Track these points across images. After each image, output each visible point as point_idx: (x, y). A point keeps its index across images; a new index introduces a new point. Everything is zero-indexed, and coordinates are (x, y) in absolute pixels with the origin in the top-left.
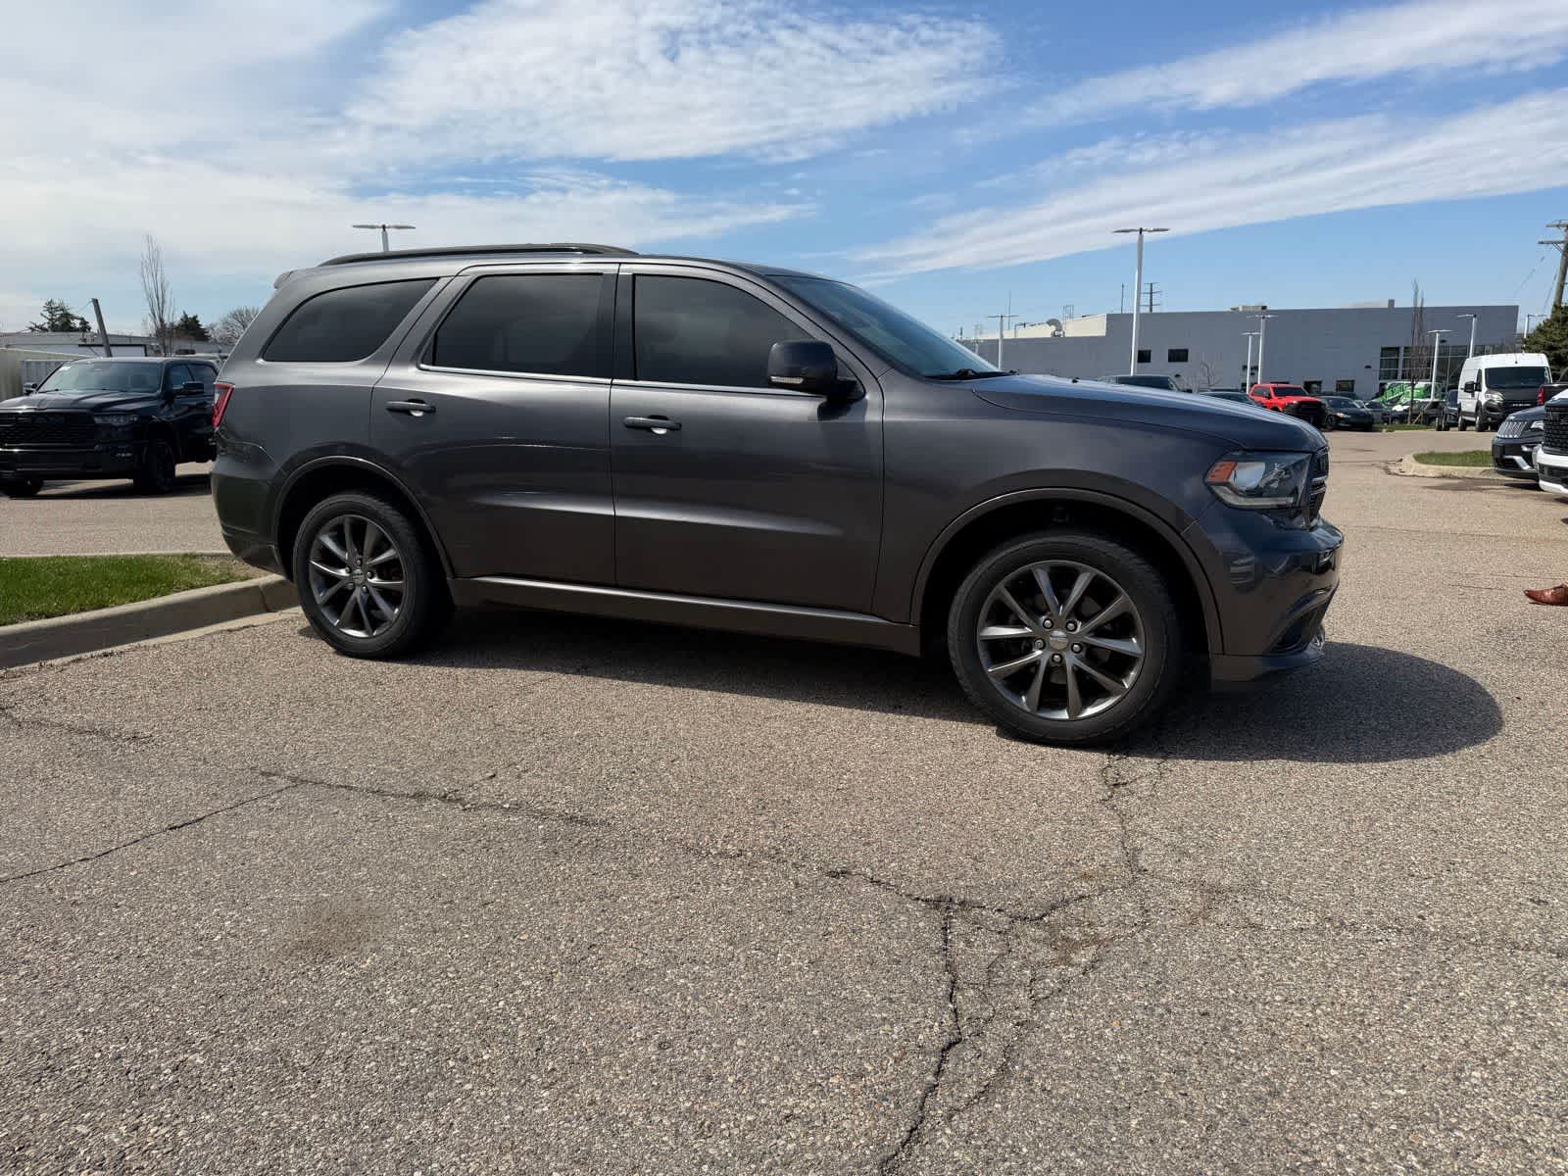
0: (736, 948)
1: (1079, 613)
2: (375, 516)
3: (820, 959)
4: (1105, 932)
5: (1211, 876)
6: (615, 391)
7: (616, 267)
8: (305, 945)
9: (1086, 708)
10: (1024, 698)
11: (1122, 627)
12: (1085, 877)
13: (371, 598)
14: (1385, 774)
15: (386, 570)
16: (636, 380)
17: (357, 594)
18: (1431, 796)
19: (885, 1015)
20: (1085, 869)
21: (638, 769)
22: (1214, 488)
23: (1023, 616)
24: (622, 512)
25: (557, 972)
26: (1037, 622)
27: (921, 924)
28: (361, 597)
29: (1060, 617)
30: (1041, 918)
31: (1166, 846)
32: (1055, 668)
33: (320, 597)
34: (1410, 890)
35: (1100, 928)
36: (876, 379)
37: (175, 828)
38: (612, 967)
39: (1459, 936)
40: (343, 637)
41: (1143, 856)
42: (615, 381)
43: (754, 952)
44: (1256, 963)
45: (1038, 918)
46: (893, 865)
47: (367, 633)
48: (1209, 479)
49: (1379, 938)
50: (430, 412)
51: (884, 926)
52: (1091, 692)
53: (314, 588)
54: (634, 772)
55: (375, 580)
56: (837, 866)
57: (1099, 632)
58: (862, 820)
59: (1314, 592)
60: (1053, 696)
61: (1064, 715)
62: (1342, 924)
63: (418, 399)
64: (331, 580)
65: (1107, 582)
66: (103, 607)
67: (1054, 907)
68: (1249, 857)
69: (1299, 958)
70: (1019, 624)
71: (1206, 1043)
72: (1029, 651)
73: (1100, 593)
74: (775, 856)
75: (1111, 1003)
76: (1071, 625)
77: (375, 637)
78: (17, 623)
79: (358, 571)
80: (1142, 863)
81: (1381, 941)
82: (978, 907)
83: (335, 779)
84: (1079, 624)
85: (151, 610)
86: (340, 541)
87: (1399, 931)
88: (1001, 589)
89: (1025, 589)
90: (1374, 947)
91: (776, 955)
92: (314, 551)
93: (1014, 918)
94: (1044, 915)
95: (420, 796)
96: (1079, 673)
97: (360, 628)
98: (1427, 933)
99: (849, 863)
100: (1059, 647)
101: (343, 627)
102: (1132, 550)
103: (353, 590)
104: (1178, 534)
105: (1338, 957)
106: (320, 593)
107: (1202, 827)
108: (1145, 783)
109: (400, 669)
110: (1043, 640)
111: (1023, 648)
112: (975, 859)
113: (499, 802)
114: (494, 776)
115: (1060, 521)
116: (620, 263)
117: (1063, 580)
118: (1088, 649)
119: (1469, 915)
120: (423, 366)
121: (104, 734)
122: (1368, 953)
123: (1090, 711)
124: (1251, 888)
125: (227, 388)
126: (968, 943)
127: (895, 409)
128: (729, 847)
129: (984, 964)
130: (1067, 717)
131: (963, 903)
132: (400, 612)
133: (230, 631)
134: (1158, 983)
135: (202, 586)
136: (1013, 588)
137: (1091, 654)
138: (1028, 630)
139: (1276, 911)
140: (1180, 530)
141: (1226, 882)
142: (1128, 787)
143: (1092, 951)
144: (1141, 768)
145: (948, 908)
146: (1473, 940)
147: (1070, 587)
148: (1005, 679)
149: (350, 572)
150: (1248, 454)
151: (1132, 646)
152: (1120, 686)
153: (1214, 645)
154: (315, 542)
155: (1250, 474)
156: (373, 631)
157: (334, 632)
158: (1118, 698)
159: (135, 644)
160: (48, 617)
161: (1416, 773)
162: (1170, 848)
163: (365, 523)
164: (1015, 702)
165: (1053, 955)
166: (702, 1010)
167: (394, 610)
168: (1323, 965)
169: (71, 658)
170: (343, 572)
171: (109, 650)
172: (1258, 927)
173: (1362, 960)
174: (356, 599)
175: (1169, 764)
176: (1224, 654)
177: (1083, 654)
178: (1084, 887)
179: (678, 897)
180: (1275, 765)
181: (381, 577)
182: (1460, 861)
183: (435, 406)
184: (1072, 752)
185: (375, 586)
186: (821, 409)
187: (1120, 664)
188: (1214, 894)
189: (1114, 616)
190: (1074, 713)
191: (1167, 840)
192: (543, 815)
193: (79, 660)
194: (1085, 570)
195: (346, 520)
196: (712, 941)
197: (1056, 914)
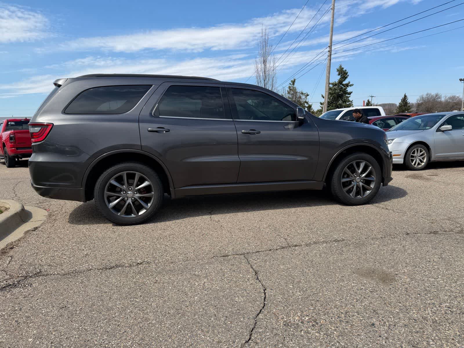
2: (140, 171)
17: (130, 201)
22: (385, 141)
32: (358, 187)
33: (110, 205)
36: (309, 117)
40: (122, 219)
42: (234, 120)
50: (168, 131)
52: (365, 190)
61: (361, 197)
63: (161, 127)
65: (367, 164)
76: (361, 175)
86: (121, 182)
89: (351, 168)
92: (106, 188)
96: (363, 186)
101: (122, 215)
103: (128, 199)
104: (382, 151)
110: (355, 180)
111: (350, 183)
117: (359, 165)
125: (48, 125)
132: (152, 204)
136: (348, 168)
137: (366, 182)
138: (352, 178)
148: (347, 191)
152: (371, 187)
154: (107, 184)
156: (138, 214)
158: (371, 190)
163: (135, 174)
164: (349, 197)
167: (148, 205)
177: (363, 182)
185: (138, 197)
189: (369, 172)
195: (124, 174)
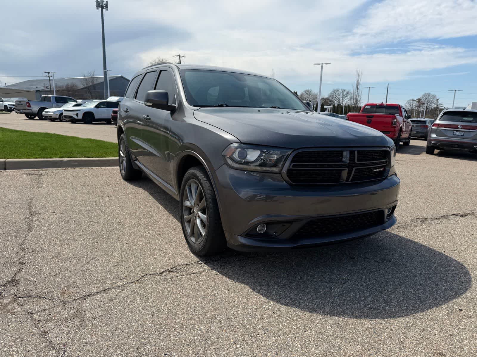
9: (198, 240)
12: (65, 293)
22: (226, 158)
23: (190, 199)
26: (192, 202)
29: (195, 202)
35: (19, 308)
48: (223, 154)
50: (128, 112)
56: (27, 261)
61: (194, 240)
63: (127, 108)
65: (202, 191)
76: (197, 206)
88: (187, 188)
100: (195, 214)
101: (122, 170)
104: (212, 175)
110: (193, 210)
116: (161, 67)
120: (134, 99)
128: (29, 246)
132: (126, 168)
138: (190, 205)
150: (242, 144)
151: (205, 219)
152: (203, 234)
153: (223, 227)
158: (202, 239)
170: (123, 155)
189: (203, 206)
192: (30, 224)
194: (199, 185)
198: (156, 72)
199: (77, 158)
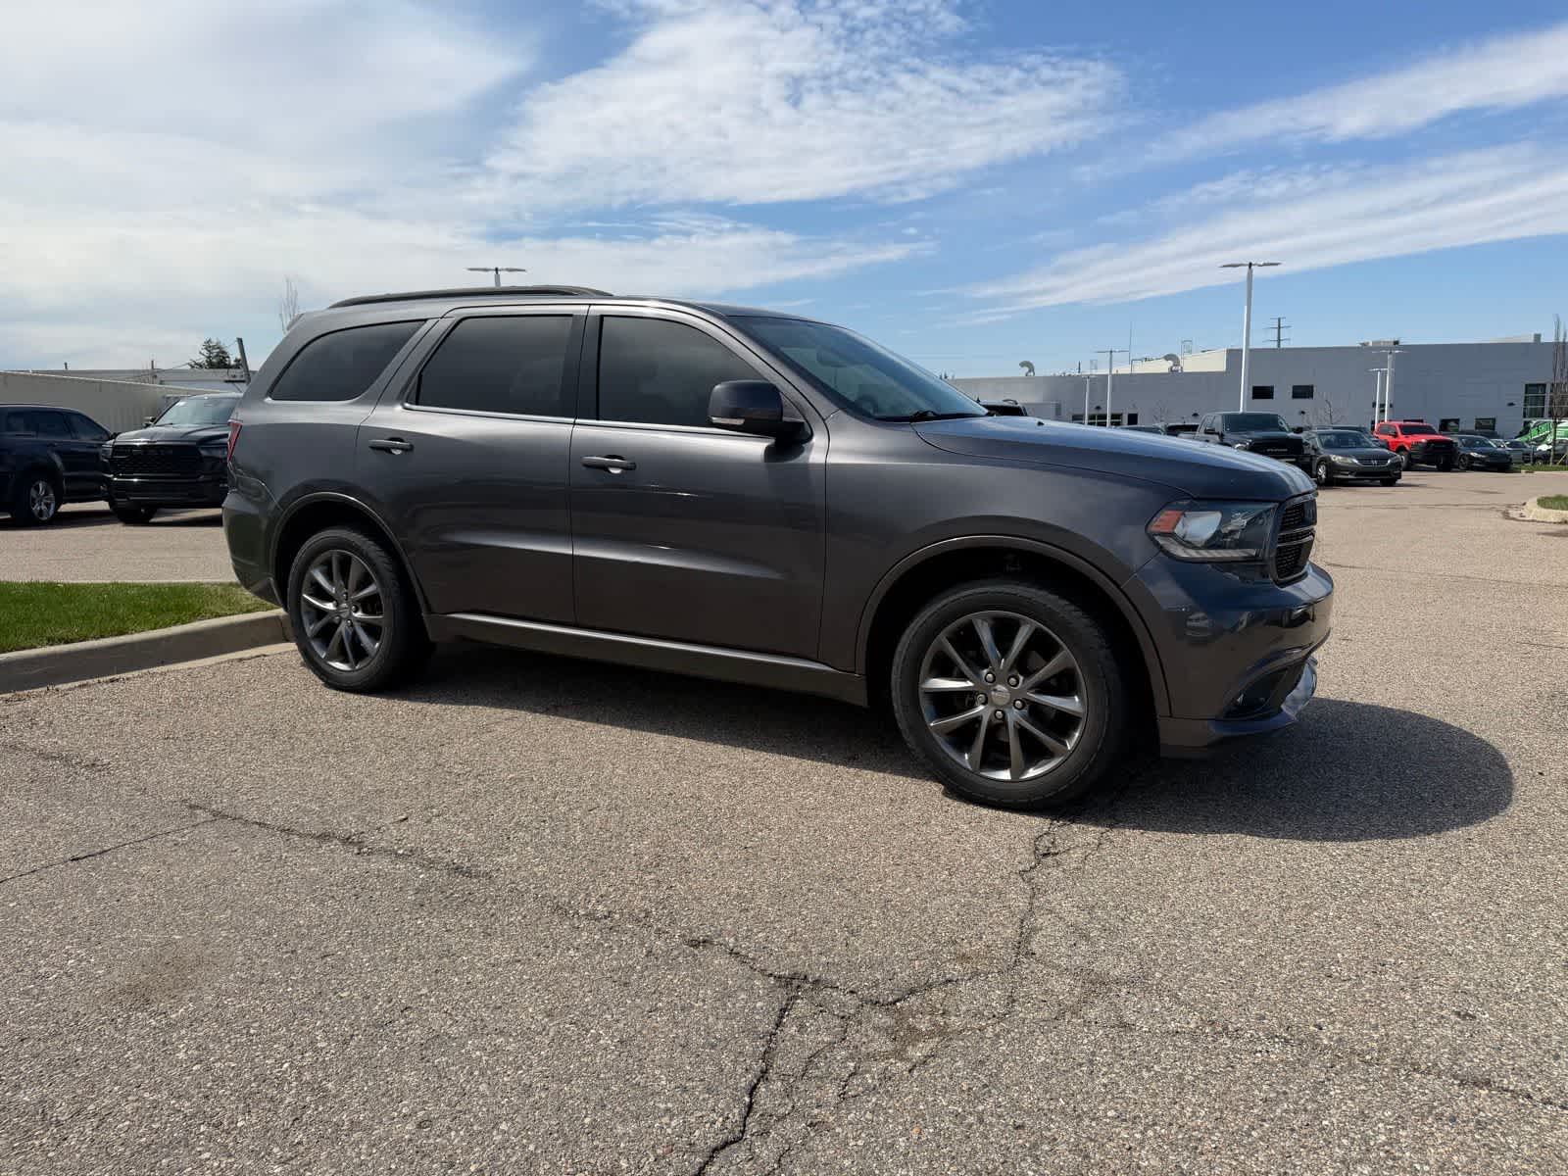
0: (551, 1021)
1: (1022, 666)
2: (357, 550)
3: (632, 1038)
4: (955, 1022)
5: (1105, 965)
6: (577, 429)
7: (586, 308)
8: (129, 990)
9: (1029, 768)
10: (966, 756)
11: (1063, 684)
12: (964, 958)
13: (355, 633)
14: (1349, 855)
15: (369, 604)
16: (598, 419)
17: (343, 628)
18: (1391, 884)
19: (670, 1105)
20: (966, 949)
21: (551, 817)
22: (1157, 538)
23: (965, 668)
24: (581, 552)
25: (357, 1035)
26: (978, 675)
27: (759, 1004)
28: (346, 631)
29: (1002, 671)
30: (894, 1003)
31: (1068, 927)
32: (997, 728)
33: (310, 629)
34: (1320, 993)
35: (953, 1018)
36: (824, 420)
37: (77, 859)
38: (416, 1032)
39: (1353, 1051)
40: (329, 670)
41: (1038, 937)
42: (578, 421)
43: (568, 1026)
44: (1105, 1069)
45: (890, 1003)
46: (760, 935)
47: (351, 667)
48: (1153, 528)
49: (1259, 1048)
50: (408, 450)
51: (718, 1004)
52: (1035, 752)
53: (305, 619)
54: (544, 821)
55: (359, 615)
56: (699, 935)
57: (1043, 688)
58: (753, 883)
59: (1285, 650)
60: (995, 755)
61: (1005, 775)
62: (1225, 1028)
63: (397, 437)
64: (322, 613)
65: (1047, 634)
66: (121, 633)
67: (912, 992)
68: (1155, 945)
69: (1156, 1068)
70: (962, 677)
71: (1005, 1162)
72: (972, 706)
73: (1042, 646)
74: (643, 919)
75: (922, 1107)
76: (1013, 680)
77: (357, 670)
78: (35, 647)
79: (344, 605)
80: (1034, 947)
81: (1261, 1052)
82: (831, 987)
83: (254, 814)
84: (1021, 678)
85: (168, 638)
86: (329, 576)
87: (1287, 1041)
88: (943, 640)
89: (967, 640)
90: (1248, 1059)
91: (588, 1031)
92: (306, 584)
93: (864, 1001)
94: (899, 1000)
95: (324, 837)
96: (1022, 732)
97: (345, 661)
98: (1318, 1045)
99: (715, 931)
100: (1001, 703)
101: (331, 661)
102: (1072, 602)
103: (340, 623)
104: (1118, 587)
105: (1201, 1068)
106: (311, 624)
107: (1116, 907)
108: (1077, 854)
109: (377, 702)
110: (985, 695)
111: (967, 702)
112: (852, 933)
113: (396, 847)
114: (405, 819)
115: (1013, 569)
116: (590, 305)
117: (1004, 633)
118: (1030, 707)
119: (1375, 1028)
120: (407, 405)
121: (66, 761)
122: (1238, 1066)
123: (1032, 773)
124: (1140, 981)
125: (237, 425)
126: (801, 1028)
127: (838, 451)
128: (600, 907)
129: (807, 1053)
130: (1009, 778)
131: (817, 982)
132: (380, 646)
133: (241, 660)
134: (985, 1086)
135: (226, 615)
136: (954, 640)
137: (1036, 711)
138: (970, 684)
139: (1157, 1010)
140: (1119, 583)
141: (1117, 972)
142: (1058, 857)
143: (932, 1045)
144: (1081, 836)
145: (799, 987)
146: (1368, 1057)
147: (1012, 639)
148: (949, 734)
149: (337, 605)
150: (1195, 502)
151: (1073, 704)
152: (1064, 748)
153: (1161, 708)
154: (307, 576)
155: (1203, 525)
156: (356, 664)
157: (323, 665)
158: (1060, 760)
159: (145, 671)
160: (67, 642)
161: (1385, 856)
162: (1072, 929)
163: (350, 558)
164: (958, 760)
165: (889, 1046)
166: (483, 1087)
167: (374, 645)
168: (1180, 1077)
169: (77, 684)
170: (330, 606)
171: (117, 676)
172: (1126, 1026)
173: (1227, 1073)
174: (341, 633)
175: (1112, 834)
176: (1171, 717)
177: (1025, 711)
178: (955, 970)
179: (519, 961)
180: (1229, 839)
181: (365, 612)
182: (1393, 961)
183: (412, 444)
184: (1013, 816)
185: (359, 620)
186: (768, 450)
187: (1063, 724)
188: (1096, 985)
189: (1057, 671)
190: (1015, 774)
191: (1071, 919)
192: (429, 864)
193: (84, 686)
194: (1026, 623)
195: (334, 555)
196: (530, 1011)
197: (913, 998)
198: (571, 318)
199: (24, 649)
